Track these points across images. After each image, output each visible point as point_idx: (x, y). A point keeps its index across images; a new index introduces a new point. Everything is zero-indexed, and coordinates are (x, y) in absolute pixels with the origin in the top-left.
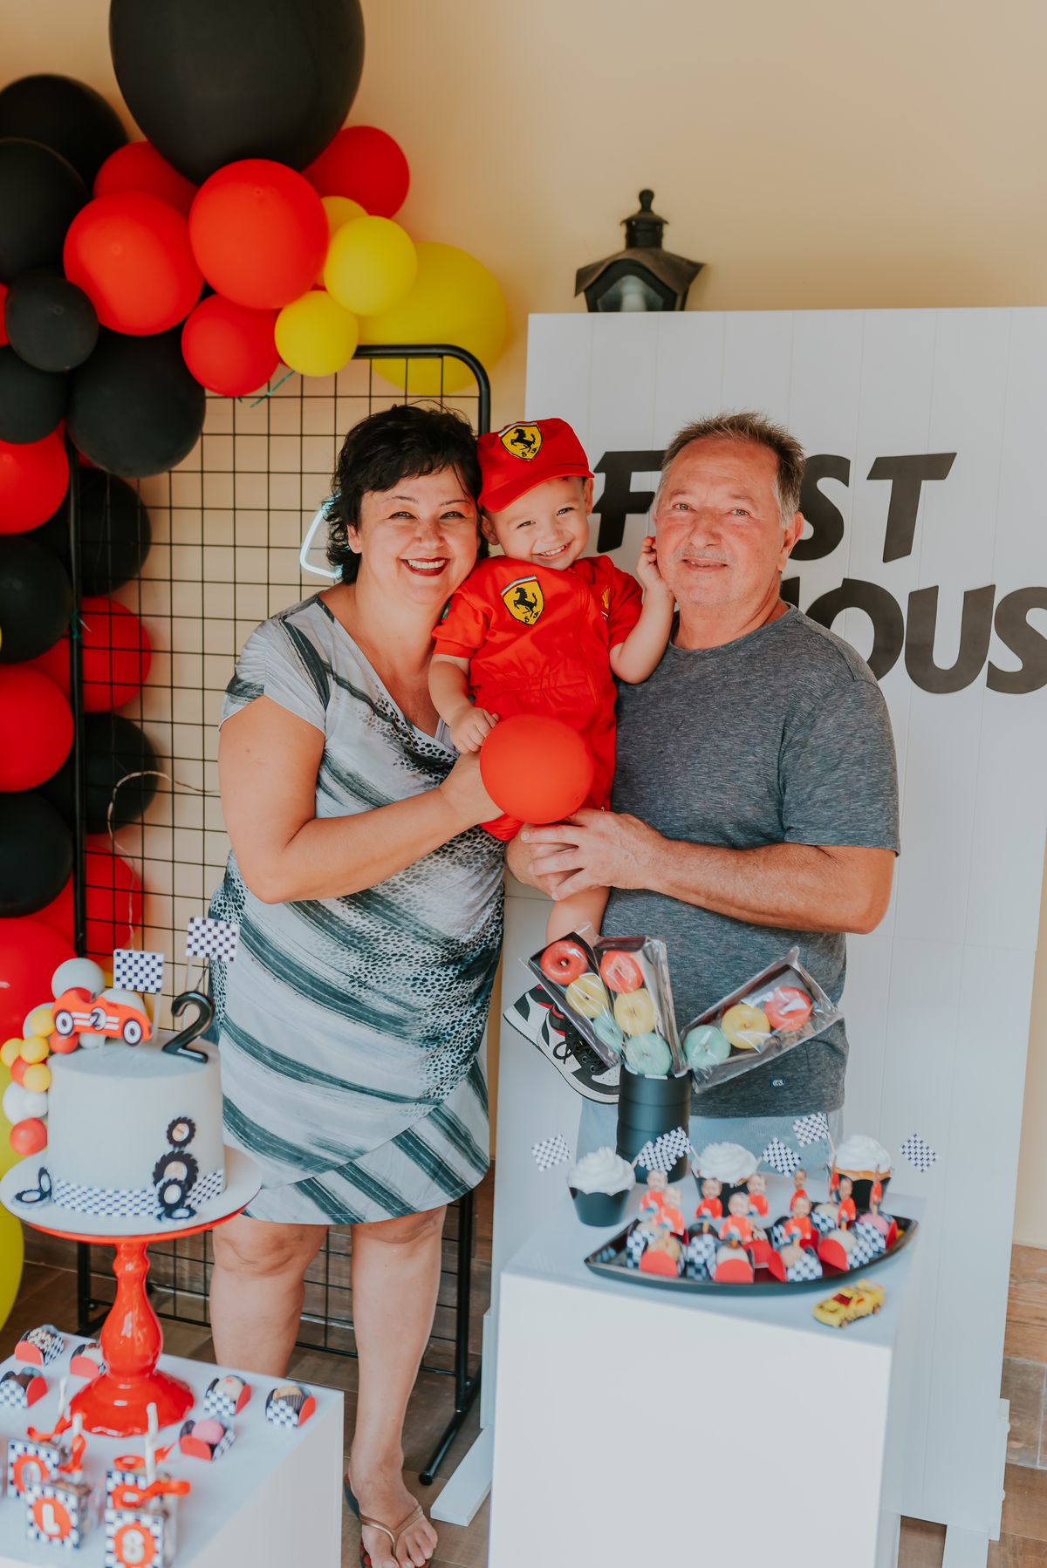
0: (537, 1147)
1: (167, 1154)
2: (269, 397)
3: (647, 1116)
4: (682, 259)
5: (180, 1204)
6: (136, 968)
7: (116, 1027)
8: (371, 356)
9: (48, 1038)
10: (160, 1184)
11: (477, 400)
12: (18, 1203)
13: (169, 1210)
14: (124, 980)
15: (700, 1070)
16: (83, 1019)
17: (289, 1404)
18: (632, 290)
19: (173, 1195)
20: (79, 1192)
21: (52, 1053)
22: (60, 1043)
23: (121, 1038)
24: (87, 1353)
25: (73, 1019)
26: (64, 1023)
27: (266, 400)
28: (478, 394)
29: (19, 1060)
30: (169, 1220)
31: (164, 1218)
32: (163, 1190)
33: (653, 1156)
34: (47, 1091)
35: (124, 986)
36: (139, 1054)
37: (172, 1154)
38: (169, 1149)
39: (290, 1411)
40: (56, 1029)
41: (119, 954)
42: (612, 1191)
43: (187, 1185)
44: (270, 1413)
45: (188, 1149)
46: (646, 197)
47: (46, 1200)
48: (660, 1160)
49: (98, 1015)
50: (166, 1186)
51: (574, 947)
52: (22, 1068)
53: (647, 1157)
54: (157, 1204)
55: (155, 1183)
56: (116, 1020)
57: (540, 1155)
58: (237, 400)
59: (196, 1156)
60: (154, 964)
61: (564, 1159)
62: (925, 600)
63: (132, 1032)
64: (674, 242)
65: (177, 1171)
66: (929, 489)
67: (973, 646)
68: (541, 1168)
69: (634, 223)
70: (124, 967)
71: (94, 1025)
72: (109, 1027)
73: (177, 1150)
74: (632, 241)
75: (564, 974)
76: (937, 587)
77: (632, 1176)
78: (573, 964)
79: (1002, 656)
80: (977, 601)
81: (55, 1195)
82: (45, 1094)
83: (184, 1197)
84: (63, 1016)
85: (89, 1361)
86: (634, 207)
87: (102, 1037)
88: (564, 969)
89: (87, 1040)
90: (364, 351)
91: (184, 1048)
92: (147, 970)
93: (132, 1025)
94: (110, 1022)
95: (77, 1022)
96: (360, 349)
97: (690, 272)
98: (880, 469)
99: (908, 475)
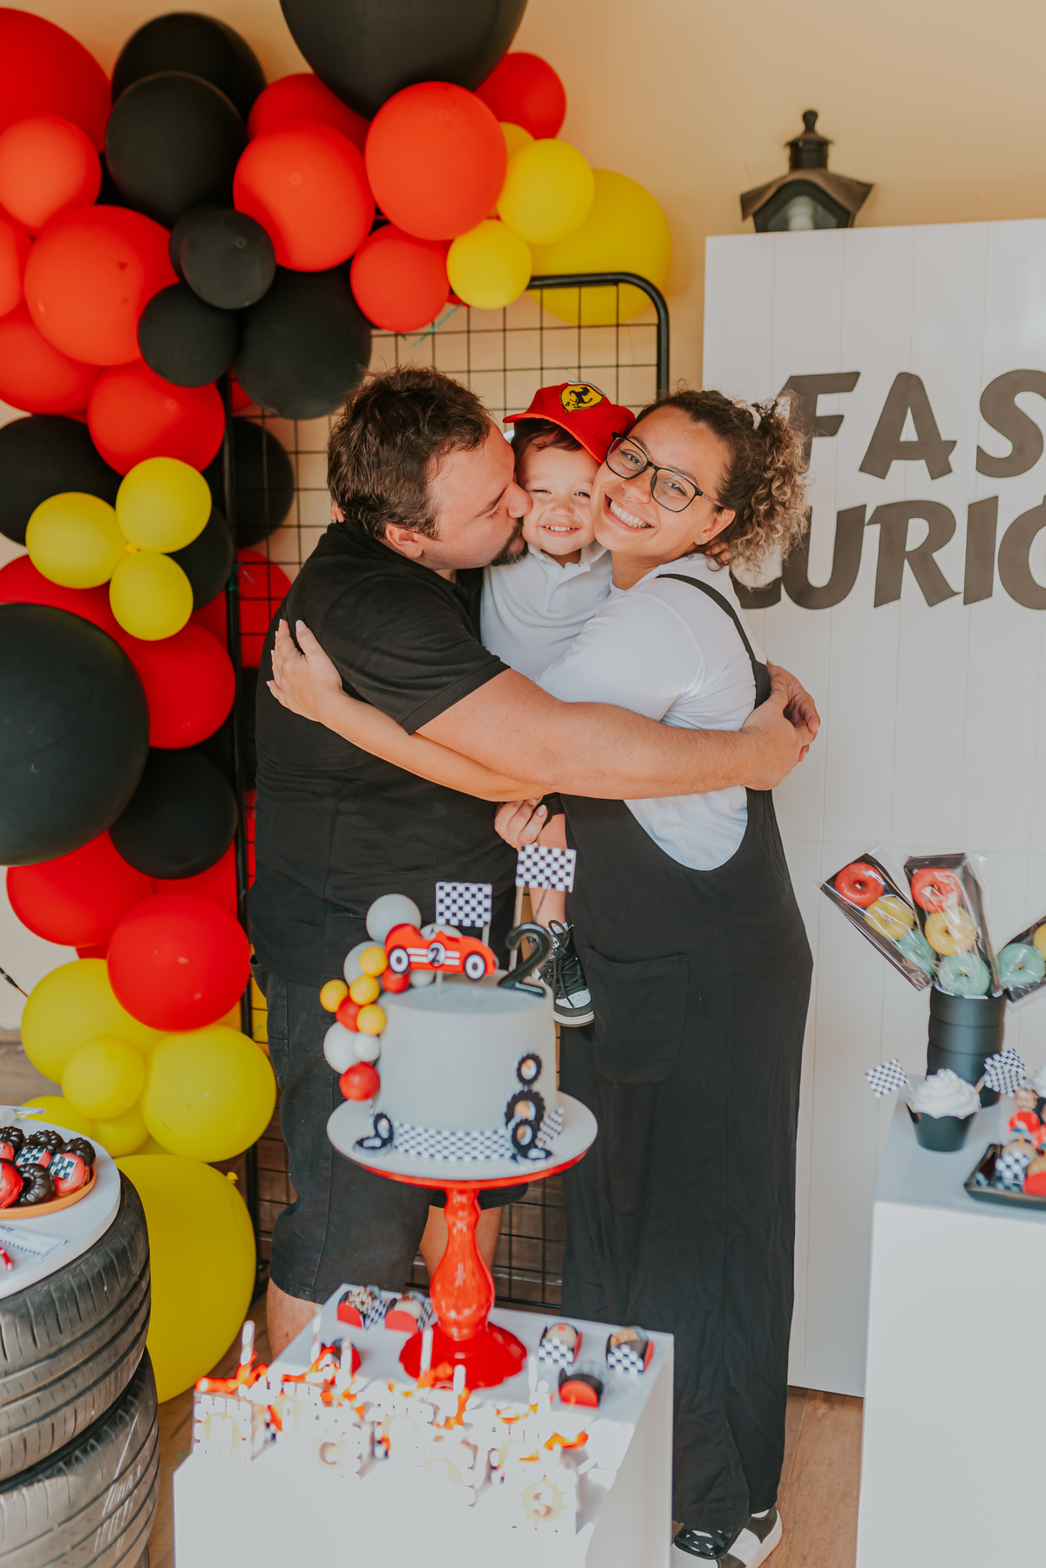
0: (871, 1072)
1: (517, 1093)
2: (433, 334)
3: (963, 1039)
4: (852, 181)
5: (532, 1144)
6: (461, 902)
7: (457, 963)
8: (542, 287)
9: (380, 977)
10: (512, 1124)
11: (654, 330)
12: (358, 1147)
13: (522, 1150)
14: (448, 914)
15: (1016, 989)
16: (421, 955)
17: (632, 1349)
18: (801, 211)
19: (526, 1135)
20: (425, 1136)
21: (382, 992)
22: (394, 980)
24: (399, 1307)
25: (409, 956)
26: (399, 960)
27: (430, 337)
28: (656, 322)
29: (347, 1001)
30: (527, 1161)
31: (519, 1158)
32: (515, 1130)
33: (1001, 1076)
34: (378, 1035)
35: (448, 922)
36: (477, 992)
37: (522, 1092)
38: (518, 1087)
39: (634, 1356)
40: (389, 967)
41: (441, 888)
42: (962, 1114)
43: (535, 1124)
44: (612, 1360)
45: (536, 1087)
46: (810, 118)
47: (388, 1146)
48: (1008, 1080)
49: (438, 950)
50: (518, 1126)
51: (869, 869)
52: (351, 1010)
53: (994, 1078)
54: (509, 1144)
55: (507, 1124)
56: (457, 954)
57: (876, 1081)
58: (400, 338)
59: (543, 1095)
60: (480, 896)
61: (902, 1084)
63: (475, 967)
64: (839, 163)
65: (526, 1110)
68: (878, 1095)
69: (801, 144)
70: (448, 901)
71: (434, 960)
72: (449, 962)
73: (526, 1089)
74: (796, 163)
75: (863, 896)
77: (977, 1098)
78: (872, 886)
81: (396, 1141)
82: (376, 1039)
83: (534, 1136)
84: (398, 953)
85: (406, 1315)
86: (798, 128)
87: (440, 974)
88: (860, 892)
89: (420, 978)
90: (538, 282)
91: (521, 982)
92: (474, 903)
93: (474, 959)
94: (450, 958)
95: (413, 959)
96: (533, 279)
97: (861, 192)
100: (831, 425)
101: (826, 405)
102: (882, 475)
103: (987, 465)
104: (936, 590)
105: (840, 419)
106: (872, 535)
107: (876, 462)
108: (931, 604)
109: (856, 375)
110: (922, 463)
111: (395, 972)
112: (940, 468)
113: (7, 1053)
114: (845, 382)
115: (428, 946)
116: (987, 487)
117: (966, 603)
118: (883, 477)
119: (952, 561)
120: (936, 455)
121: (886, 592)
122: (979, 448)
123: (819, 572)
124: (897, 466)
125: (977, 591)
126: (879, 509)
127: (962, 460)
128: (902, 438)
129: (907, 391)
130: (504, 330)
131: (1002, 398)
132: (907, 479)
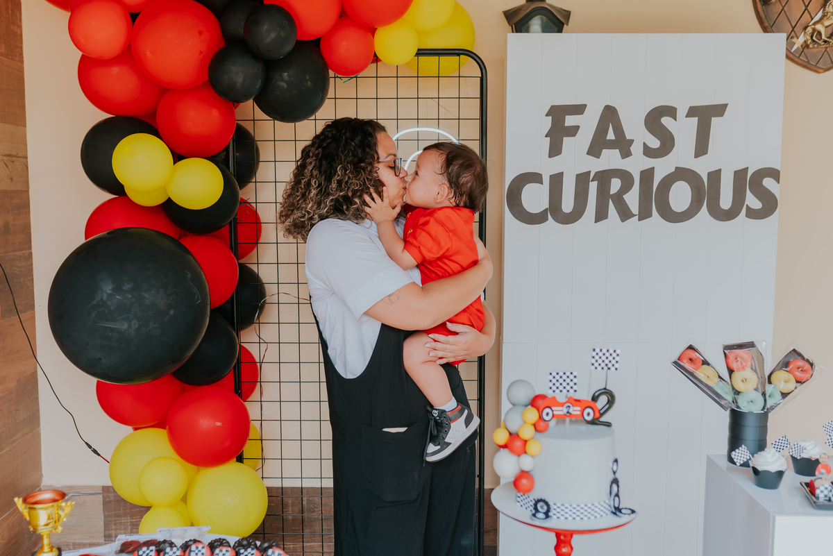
1: (612, 480)
2: (357, 78)
7: (579, 413)
8: (419, 55)
9: (534, 425)
10: (612, 498)
11: (480, 79)
16: (559, 410)
18: (536, 23)
19: (617, 502)
23: (582, 418)
25: (553, 411)
26: (547, 414)
27: (355, 79)
28: (480, 76)
29: (514, 438)
32: (614, 501)
45: (617, 476)
47: (548, 516)
49: (570, 407)
52: (519, 442)
55: (610, 498)
56: (579, 408)
62: (715, 176)
63: (588, 414)
65: (615, 488)
66: (715, 121)
67: (739, 198)
71: (568, 413)
73: (614, 477)
76: (721, 169)
78: (698, 361)
79: (752, 201)
80: (740, 175)
84: (548, 410)
87: (568, 420)
88: (693, 364)
90: (421, 53)
93: (589, 410)
94: (575, 411)
95: (555, 413)
96: (419, 50)
97: (567, 14)
98: (692, 112)
99: (705, 115)
100: (573, 131)
101: (570, 121)
102: (598, 156)
103: (648, 152)
104: (625, 214)
105: (578, 127)
106: (593, 187)
107: (595, 150)
108: (623, 221)
109: (585, 106)
110: (617, 151)
111: (545, 421)
112: (626, 153)
114: (579, 109)
115: (562, 405)
116: (648, 163)
117: (639, 220)
118: (599, 158)
119: (632, 199)
120: (624, 146)
121: (601, 215)
122: (644, 143)
123: (567, 205)
125: (644, 214)
126: (596, 173)
127: (637, 149)
128: (607, 138)
129: (610, 114)
130: (397, 77)
131: (655, 119)
132: (610, 159)
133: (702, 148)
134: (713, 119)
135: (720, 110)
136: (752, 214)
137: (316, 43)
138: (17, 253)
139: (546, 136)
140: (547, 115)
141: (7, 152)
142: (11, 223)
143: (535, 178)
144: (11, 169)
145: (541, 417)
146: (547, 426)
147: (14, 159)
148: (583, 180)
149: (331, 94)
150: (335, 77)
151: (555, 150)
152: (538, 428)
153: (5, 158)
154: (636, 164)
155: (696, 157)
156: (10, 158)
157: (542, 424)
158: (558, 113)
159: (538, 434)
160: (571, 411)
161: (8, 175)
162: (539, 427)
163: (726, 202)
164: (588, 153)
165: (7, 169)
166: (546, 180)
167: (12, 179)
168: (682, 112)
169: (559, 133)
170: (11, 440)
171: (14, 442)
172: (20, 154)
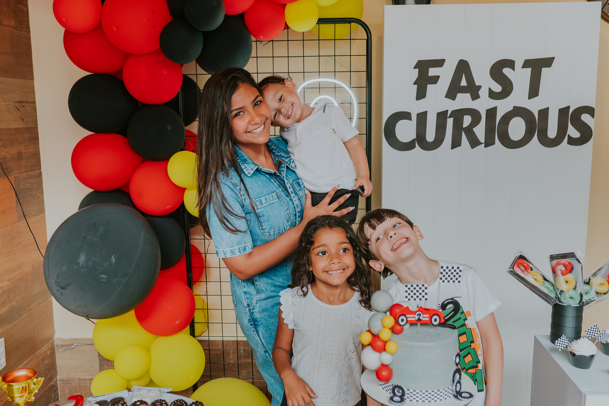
1: (455, 370)
2: (273, 41)
5: (460, 390)
7: (428, 319)
8: (319, 23)
11: (366, 41)
13: (459, 394)
16: (413, 317)
19: (458, 387)
23: (430, 323)
25: (407, 318)
26: (402, 320)
27: (271, 42)
28: (366, 38)
31: (459, 397)
43: (461, 382)
49: (420, 315)
50: (456, 384)
54: (454, 392)
56: (428, 316)
61: (567, 344)
62: (544, 113)
63: (435, 320)
65: (457, 376)
66: (544, 70)
67: (562, 129)
71: (419, 320)
72: (424, 319)
73: (457, 368)
76: (548, 108)
79: (573, 132)
80: (563, 112)
83: (461, 387)
84: (403, 317)
93: (435, 317)
94: (425, 317)
95: (408, 319)
96: (319, 19)
98: (527, 64)
99: (537, 66)
100: (435, 80)
101: (432, 72)
103: (492, 95)
104: (474, 143)
105: (438, 77)
106: (450, 122)
107: (451, 94)
108: (473, 147)
109: (443, 61)
110: (469, 95)
111: (401, 325)
112: (475, 96)
113: (66, 350)
114: (439, 63)
115: (414, 313)
116: (493, 103)
117: (485, 147)
118: (454, 100)
119: (480, 131)
120: (474, 91)
121: (456, 144)
122: (489, 88)
123: (430, 136)
124: (459, 95)
125: (489, 142)
126: (453, 111)
127: (484, 93)
128: (461, 85)
129: (463, 67)
130: (303, 40)
131: (498, 70)
132: (463, 101)
133: (534, 91)
134: (543, 69)
135: (548, 62)
136: (572, 141)
137: (242, 16)
138: (29, 173)
139: (414, 84)
140: (415, 68)
141: (18, 100)
142: (24, 151)
143: (406, 116)
144: (22, 112)
145: (397, 322)
146: (402, 330)
147: (24, 104)
148: (442, 117)
149: (253, 54)
150: (256, 41)
151: (421, 94)
152: (394, 331)
153: (17, 104)
154: (483, 104)
155: (529, 99)
156: (21, 104)
157: (398, 328)
158: (423, 66)
159: (395, 336)
160: (421, 318)
161: (20, 116)
162: (396, 330)
163: (552, 133)
164: (446, 97)
165: (19, 113)
166: (414, 117)
167: (23, 120)
168: (519, 64)
169: (423, 82)
170: (28, 308)
171: (31, 309)
172: (29, 101)
